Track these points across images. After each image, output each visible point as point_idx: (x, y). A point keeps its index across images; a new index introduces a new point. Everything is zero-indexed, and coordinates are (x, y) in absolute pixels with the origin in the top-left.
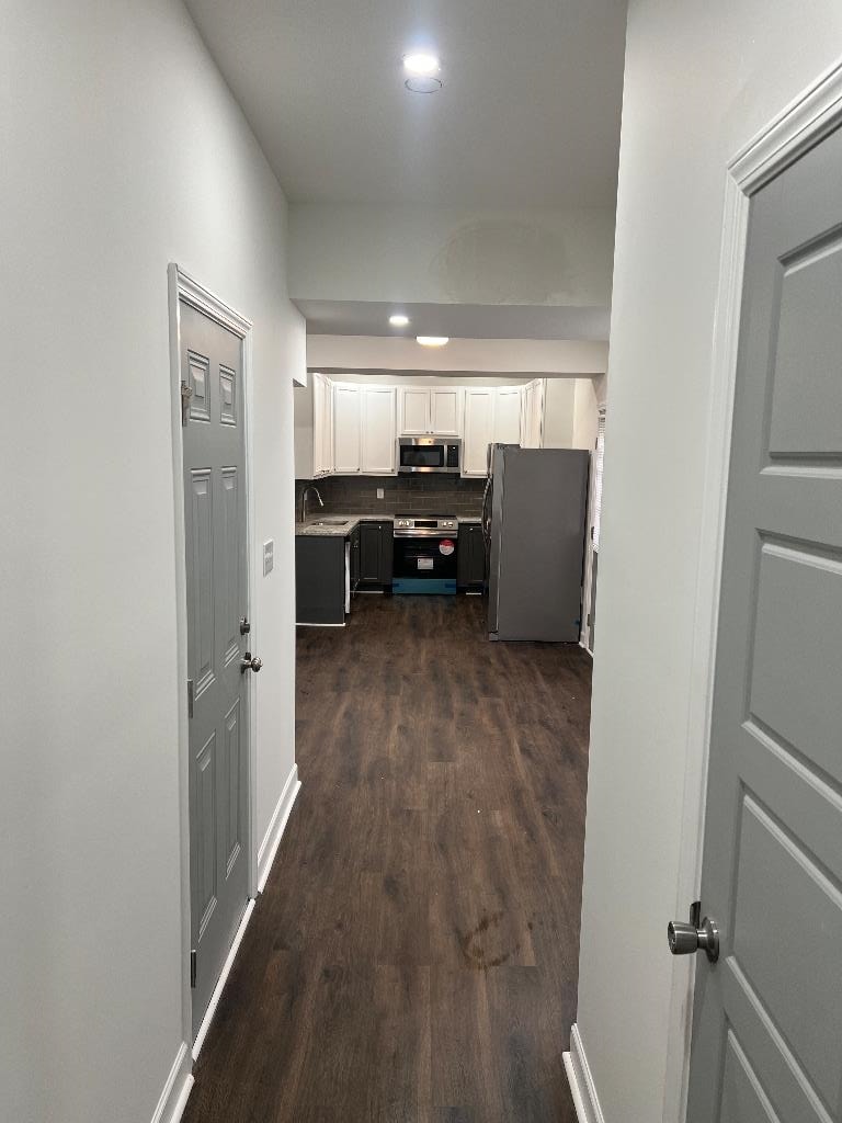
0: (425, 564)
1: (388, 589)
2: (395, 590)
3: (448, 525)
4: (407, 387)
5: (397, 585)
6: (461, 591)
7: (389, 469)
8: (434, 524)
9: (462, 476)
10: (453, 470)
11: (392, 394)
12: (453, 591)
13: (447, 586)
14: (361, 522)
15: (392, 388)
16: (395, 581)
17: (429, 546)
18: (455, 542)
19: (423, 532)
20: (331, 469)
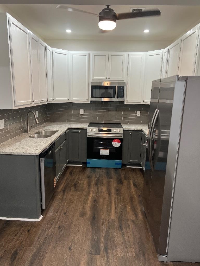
0: (105, 152)
1: (85, 163)
2: (88, 166)
3: (116, 131)
4: (96, 53)
5: (89, 163)
6: (124, 165)
7: (85, 99)
8: (109, 131)
9: (125, 103)
10: (120, 100)
11: (87, 57)
12: (120, 166)
13: (116, 164)
14: (69, 129)
15: (86, 52)
16: (88, 160)
17: (107, 142)
18: (121, 140)
19: (103, 135)
20: (45, 99)
